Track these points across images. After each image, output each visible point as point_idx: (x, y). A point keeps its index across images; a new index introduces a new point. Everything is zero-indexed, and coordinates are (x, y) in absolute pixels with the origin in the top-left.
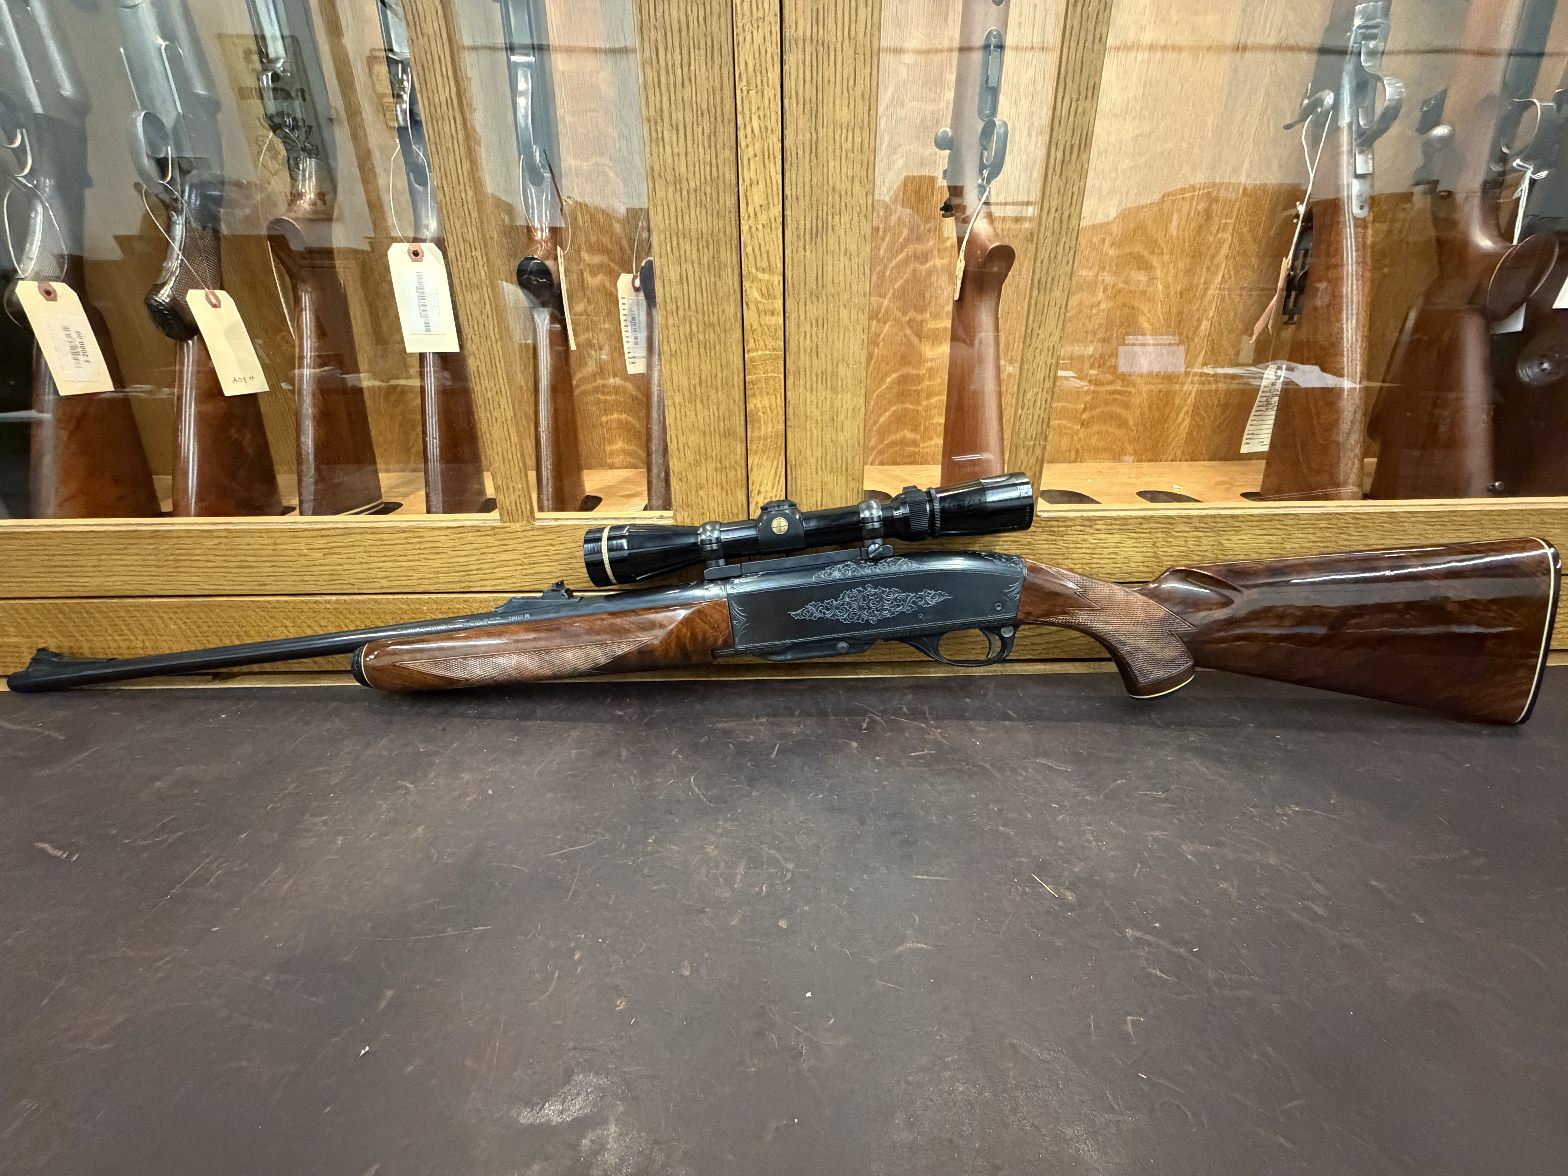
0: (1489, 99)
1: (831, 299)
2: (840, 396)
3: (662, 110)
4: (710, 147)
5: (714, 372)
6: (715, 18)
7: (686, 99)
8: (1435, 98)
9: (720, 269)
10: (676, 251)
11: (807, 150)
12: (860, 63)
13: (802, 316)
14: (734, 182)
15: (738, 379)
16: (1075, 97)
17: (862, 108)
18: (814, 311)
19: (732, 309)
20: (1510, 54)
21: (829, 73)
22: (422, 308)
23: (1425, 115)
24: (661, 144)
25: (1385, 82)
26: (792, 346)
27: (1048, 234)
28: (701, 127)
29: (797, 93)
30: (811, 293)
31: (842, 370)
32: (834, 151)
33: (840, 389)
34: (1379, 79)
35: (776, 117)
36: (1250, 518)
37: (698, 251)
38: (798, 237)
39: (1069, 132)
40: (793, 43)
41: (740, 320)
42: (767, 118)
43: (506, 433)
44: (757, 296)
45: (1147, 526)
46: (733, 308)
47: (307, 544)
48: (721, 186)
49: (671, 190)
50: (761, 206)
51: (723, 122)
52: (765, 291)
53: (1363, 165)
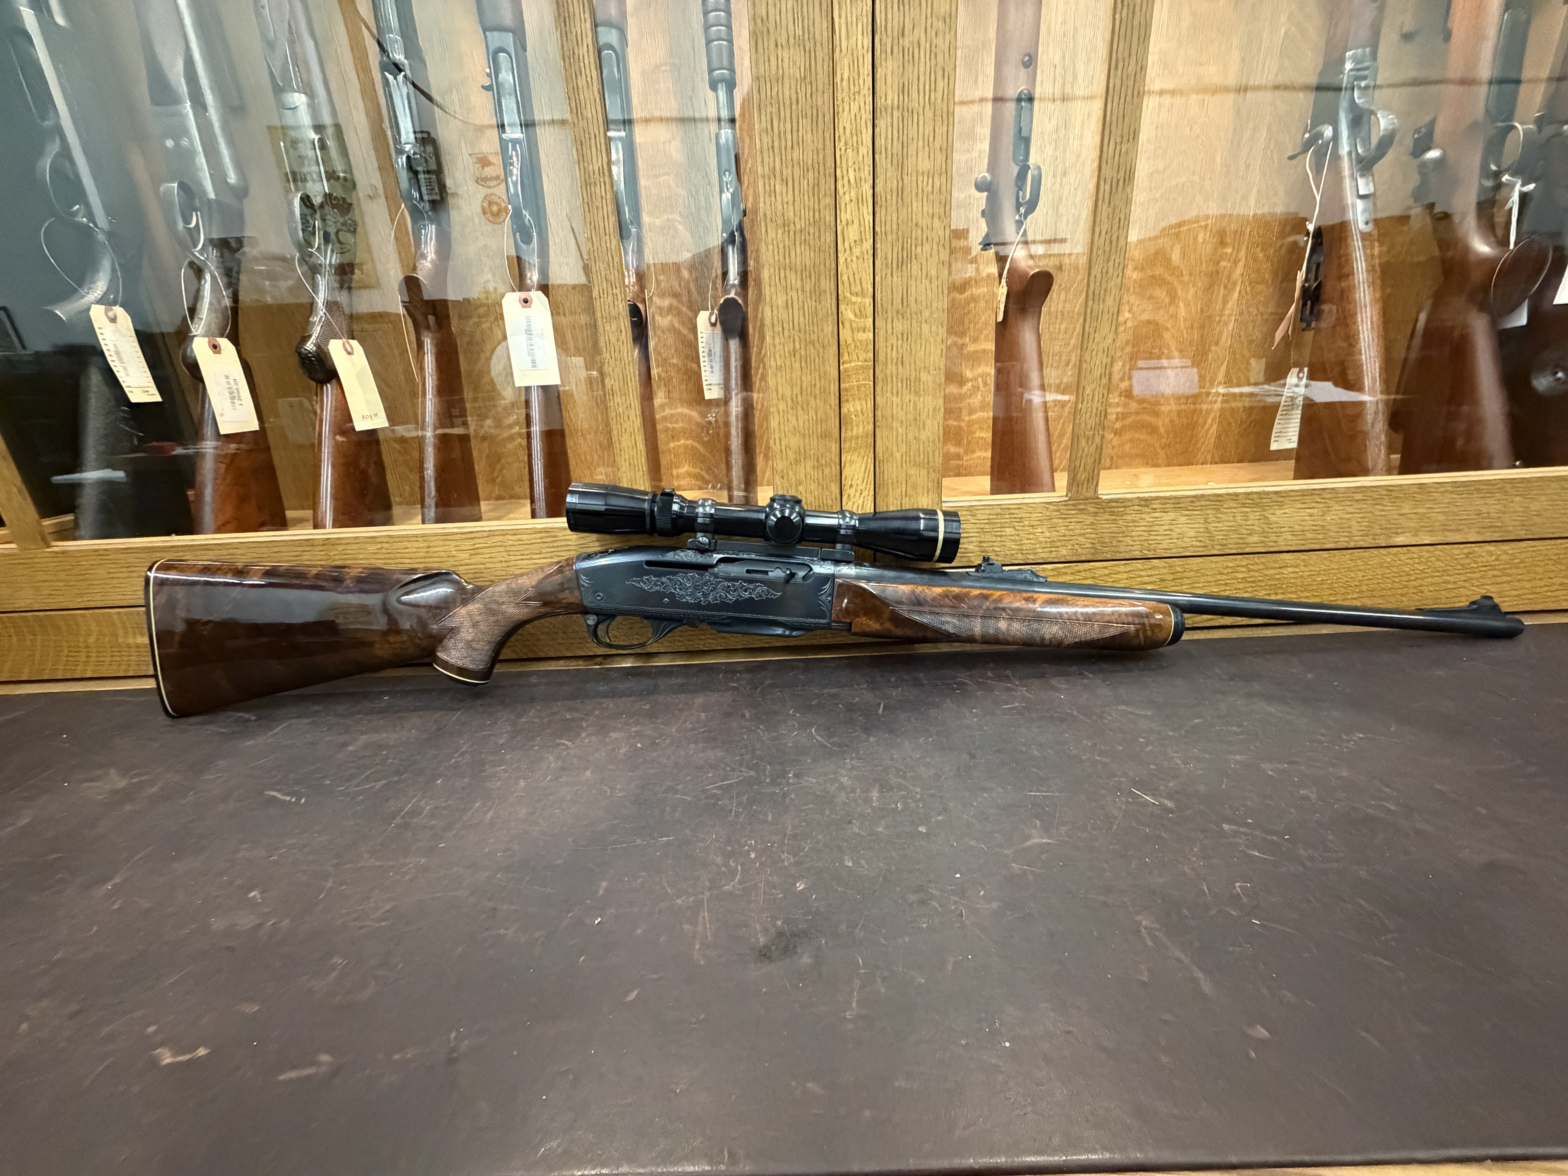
0: (1474, 126)
1: (914, 316)
2: (921, 399)
3: (774, 168)
4: (814, 195)
5: (813, 382)
6: (820, 94)
7: (795, 158)
8: (1425, 126)
9: (820, 294)
10: (783, 282)
11: (895, 195)
12: (939, 123)
13: (890, 332)
14: (833, 223)
15: (834, 388)
16: (1119, 140)
17: (940, 157)
18: (899, 326)
19: (829, 328)
20: (1490, 83)
21: (913, 132)
22: (530, 347)
23: (1417, 141)
24: (773, 195)
25: (1379, 116)
26: (881, 357)
27: (1100, 252)
28: (806, 180)
29: (886, 149)
30: (898, 312)
31: (924, 376)
32: (917, 194)
33: (922, 392)
34: (1373, 113)
35: (868, 169)
36: (1292, 493)
37: (802, 280)
38: (887, 265)
39: (1115, 170)
40: (883, 110)
41: (836, 337)
42: (862, 171)
43: (633, 442)
44: (851, 316)
45: (1198, 503)
46: (830, 326)
47: (456, 546)
48: (822, 227)
49: (780, 232)
50: (855, 241)
51: (825, 175)
52: (857, 311)
53: (1365, 187)
